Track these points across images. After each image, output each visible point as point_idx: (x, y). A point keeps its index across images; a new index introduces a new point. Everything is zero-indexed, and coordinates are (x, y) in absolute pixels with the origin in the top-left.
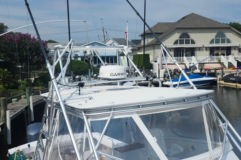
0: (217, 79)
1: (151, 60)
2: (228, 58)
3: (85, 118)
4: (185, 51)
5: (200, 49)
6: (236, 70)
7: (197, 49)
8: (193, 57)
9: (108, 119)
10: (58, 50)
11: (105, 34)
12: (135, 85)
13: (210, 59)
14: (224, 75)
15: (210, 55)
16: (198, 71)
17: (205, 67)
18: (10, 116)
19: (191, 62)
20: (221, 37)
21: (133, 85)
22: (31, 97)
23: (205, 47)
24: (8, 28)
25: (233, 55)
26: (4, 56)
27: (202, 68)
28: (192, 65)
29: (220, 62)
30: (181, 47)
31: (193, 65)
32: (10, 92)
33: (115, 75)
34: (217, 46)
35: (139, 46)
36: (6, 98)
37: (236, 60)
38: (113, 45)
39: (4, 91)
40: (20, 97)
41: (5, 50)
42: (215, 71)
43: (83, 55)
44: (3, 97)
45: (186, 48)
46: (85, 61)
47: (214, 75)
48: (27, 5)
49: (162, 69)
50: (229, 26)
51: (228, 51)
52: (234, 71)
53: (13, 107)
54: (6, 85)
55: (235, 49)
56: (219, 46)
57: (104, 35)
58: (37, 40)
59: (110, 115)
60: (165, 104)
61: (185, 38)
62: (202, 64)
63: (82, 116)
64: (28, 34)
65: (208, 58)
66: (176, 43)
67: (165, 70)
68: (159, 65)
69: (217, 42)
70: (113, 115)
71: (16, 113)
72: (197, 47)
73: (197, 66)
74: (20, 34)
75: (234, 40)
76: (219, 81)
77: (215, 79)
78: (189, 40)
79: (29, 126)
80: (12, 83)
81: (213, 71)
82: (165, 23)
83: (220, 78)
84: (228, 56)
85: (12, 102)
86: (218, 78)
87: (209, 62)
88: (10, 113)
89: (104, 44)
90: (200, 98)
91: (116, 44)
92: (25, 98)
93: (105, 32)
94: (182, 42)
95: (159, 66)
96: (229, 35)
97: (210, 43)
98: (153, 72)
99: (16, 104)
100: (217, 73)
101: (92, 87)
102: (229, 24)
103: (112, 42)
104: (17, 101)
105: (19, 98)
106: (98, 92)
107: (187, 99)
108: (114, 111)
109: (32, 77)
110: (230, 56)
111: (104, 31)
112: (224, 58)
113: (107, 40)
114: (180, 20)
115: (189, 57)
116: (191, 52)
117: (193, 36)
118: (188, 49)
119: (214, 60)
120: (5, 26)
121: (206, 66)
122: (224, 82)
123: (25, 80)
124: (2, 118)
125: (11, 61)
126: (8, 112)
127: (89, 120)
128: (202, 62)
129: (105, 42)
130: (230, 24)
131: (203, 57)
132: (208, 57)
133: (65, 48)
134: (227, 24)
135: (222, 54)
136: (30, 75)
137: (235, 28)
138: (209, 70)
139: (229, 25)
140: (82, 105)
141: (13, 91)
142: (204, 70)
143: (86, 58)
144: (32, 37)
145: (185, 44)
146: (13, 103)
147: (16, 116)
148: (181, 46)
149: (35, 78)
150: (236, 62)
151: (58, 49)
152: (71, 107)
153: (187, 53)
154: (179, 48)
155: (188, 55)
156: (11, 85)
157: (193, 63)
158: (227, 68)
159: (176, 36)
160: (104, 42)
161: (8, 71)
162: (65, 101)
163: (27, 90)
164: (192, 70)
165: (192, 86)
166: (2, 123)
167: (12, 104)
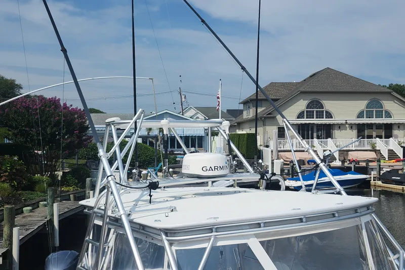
0: (371, 178)
1: (259, 144)
2: (387, 143)
3: (166, 244)
4: (315, 130)
5: (340, 126)
6: (401, 163)
7: (337, 127)
8: (329, 140)
9: (208, 246)
10: (113, 126)
11: (183, 100)
12: (232, 186)
13: (357, 143)
14: (381, 172)
15: (358, 137)
16: (337, 163)
17: (350, 157)
18: (19, 238)
19: (325, 149)
20: (375, 108)
21: (228, 185)
22: (55, 205)
23: (349, 124)
24: (22, 88)
25: (396, 137)
26: (14, 133)
27: (345, 159)
28: (327, 153)
29: (374, 150)
30: (309, 124)
31: (329, 153)
32: (20, 195)
33: (211, 169)
34: (369, 122)
35: (239, 120)
36: (14, 206)
37: (402, 147)
38: (195, 117)
39: (10, 193)
40: (37, 204)
41: (16, 124)
42: (367, 164)
43: (145, 133)
44: (8, 204)
45: (318, 125)
46: (148, 144)
47: (364, 170)
48: (64, 50)
49: (278, 158)
50: (389, 90)
51: (388, 131)
52: (398, 165)
53: (23, 221)
54: (14, 183)
55: (399, 127)
56: (373, 122)
57: (182, 102)
58: (70, 109)
59: (210, 239)
60: (302, 222)
61: (315, 107)
62: (345, 152)
63: (162, 241)
64: (55, 98)
65: (355, 142)
66: (300, 116)
67: (283, 161)
68: (272, 152)
69: (370, 116)
70: (216, 239)
71: (30, 231)
72: (336, 123)
73: (336, 155)
74: (41, 98)
75: (398, 113)
76: (374, 180)
77: (367, 178)
78: (323, 111)
79: (50, 256)
80: (25, 180)
81: (364, 164)
82: (282, 83)
83: (375, 176)
84: (387, 140)
85: (22, 212)
86: (372, 176)
87: (356, 148)
88: (19, 231)
89: (182, 116)
90: (359, 211)
91: (201, 116)
92: (45, 206)
93: (183, 97)
94: (310, 115)
95: (272, 154)
96: (389, 105)
97: (358, 117)
98: (263, 164)
99: (30, 216)
100: (370, 167)
101: (166, 189)
102: (388, 86)
103: (195, 112)
104: (31, 211)
105: (35, 206)
106: (180, 198)
107: (338, 213)
108: (217, 232)
109: (59, 171)
110: (391, 139)
111: (181, 94)
112: (381, 142)
113: (185, 109)
114: (307, 79)
115: (322, 140)
116: (326, 131)
117: (329, 105)
118: (320, 127)
119: (364, 145)
120: (17, 85)
121: (352, 156)
122: (382, 184)
123: (47, 175)
124: (5, 240)
125: (26, 142)
126: (15, 230)
127: (174, 248)
128: (345, 149)
129: (183, 112)
130: (391, 87)
131: (345, 139)
132: (354, 140)
133: (129, 123)
134: (386, 86)
135: (377, 136)
136: (55, 166)
137: (397, 93)
138: (357, 162)
139: (388, 88)
140: (160, 221)
141: (26, 194)
142: (348, 162)
143: (151, 140)
144: (62, 103)
145: (317, 118)
146: (26, 214)
147: (29, 237)
148: (310, 122)
149: (63, 172)
150: (402, 149)
151: (113, 124)
152: (140, 225)
153: (320, 132)
154: (306, 124)
155: (321, 136)
156: (23, 183)
157: (330, 151)
158: (387, 159)
159: (301, 105)
160: (180, 112)
161: (19, 159)
162: (130, 214)
163: (50, 193)
164: (329, 162)
165: (338, 190)
166: (4, 250)
167: (24, 215)
